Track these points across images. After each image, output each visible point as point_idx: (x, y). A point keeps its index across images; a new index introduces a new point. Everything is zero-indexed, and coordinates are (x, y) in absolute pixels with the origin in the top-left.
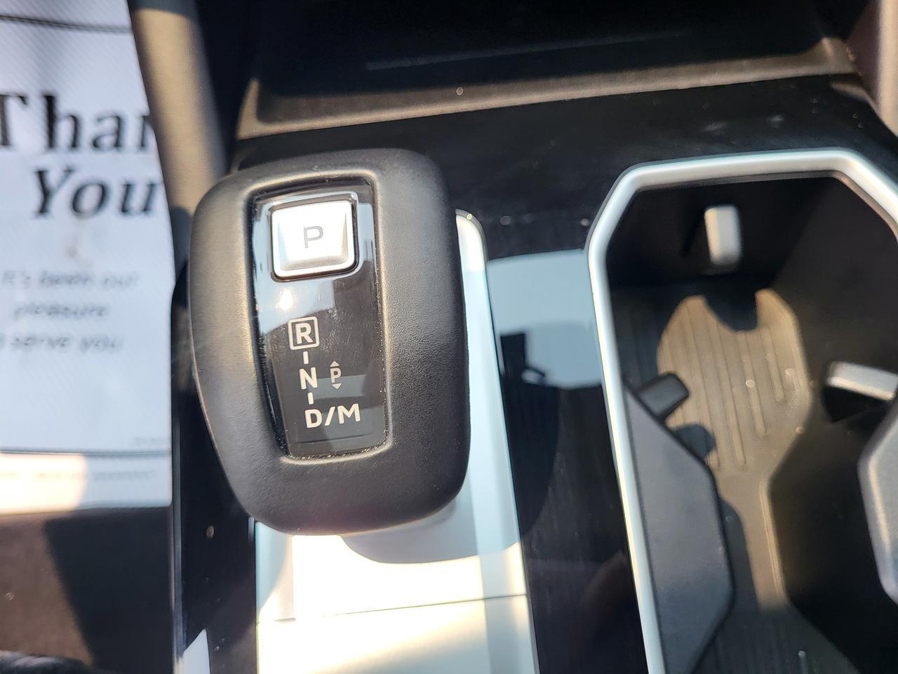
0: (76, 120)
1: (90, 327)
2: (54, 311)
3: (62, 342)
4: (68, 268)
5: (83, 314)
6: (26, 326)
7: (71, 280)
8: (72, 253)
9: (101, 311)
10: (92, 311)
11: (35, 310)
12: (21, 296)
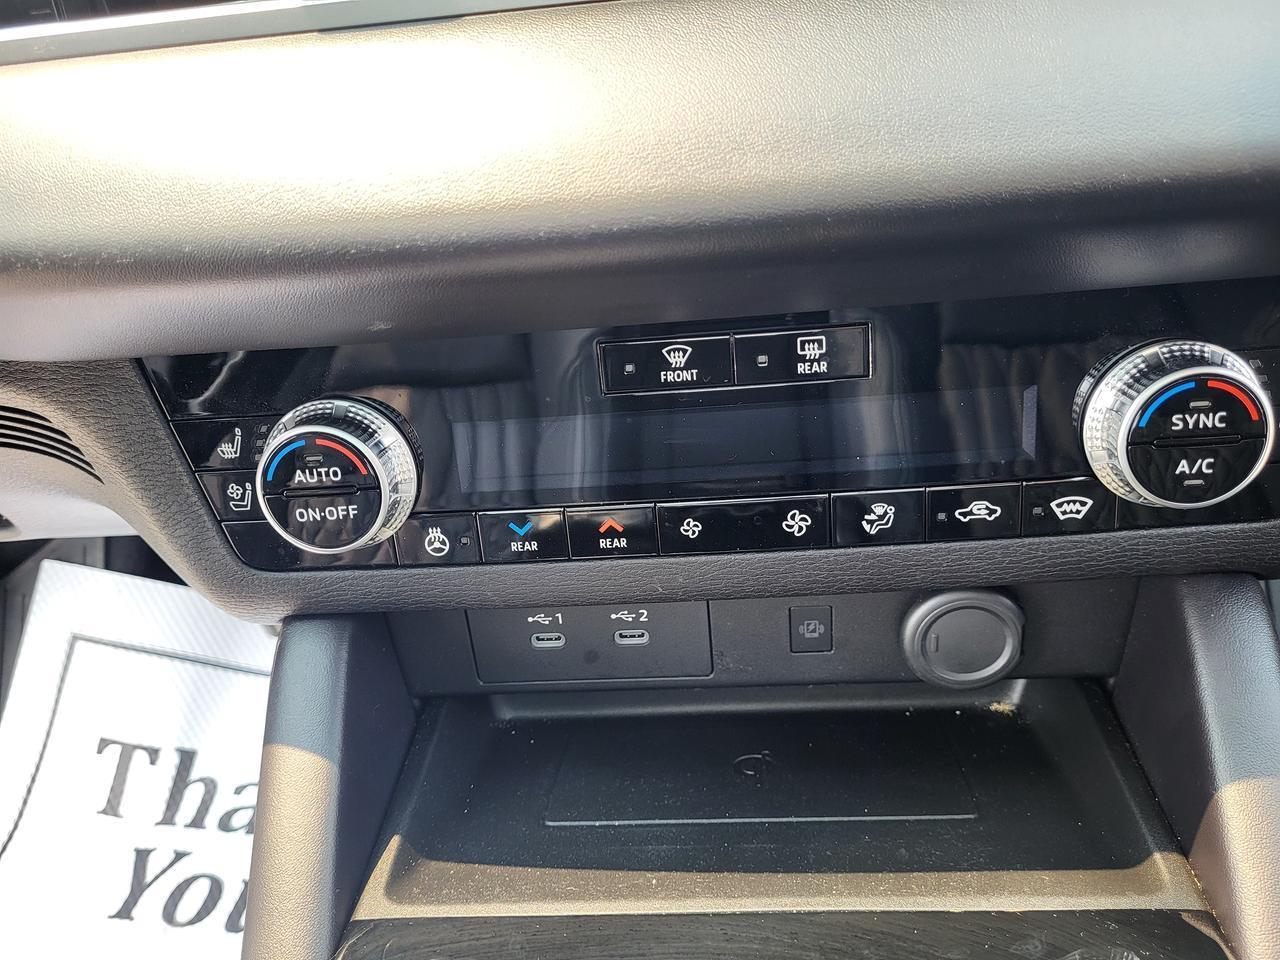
0: (211, 787)
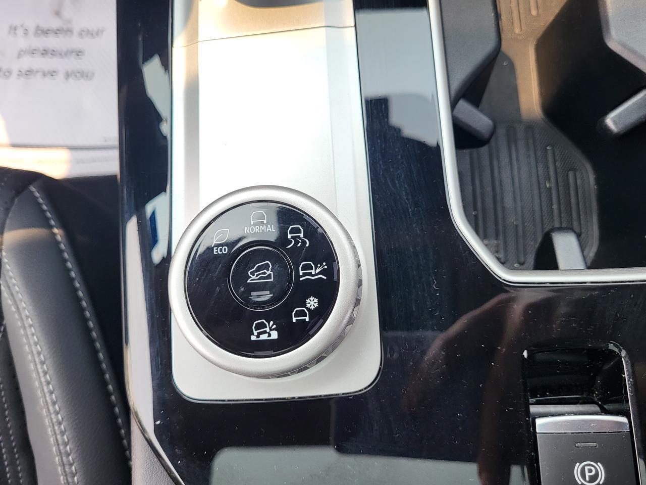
1: (73, 63)
2: (45, 53)
3: (52, 73)
4: (55, 23)
5: (66, 54)
6: (27, 62)
7: (57, 32)
8: (58, 14)
9: (79, 53)
10: (72, 52)
11: (32, 52)
12: (22, 43)
